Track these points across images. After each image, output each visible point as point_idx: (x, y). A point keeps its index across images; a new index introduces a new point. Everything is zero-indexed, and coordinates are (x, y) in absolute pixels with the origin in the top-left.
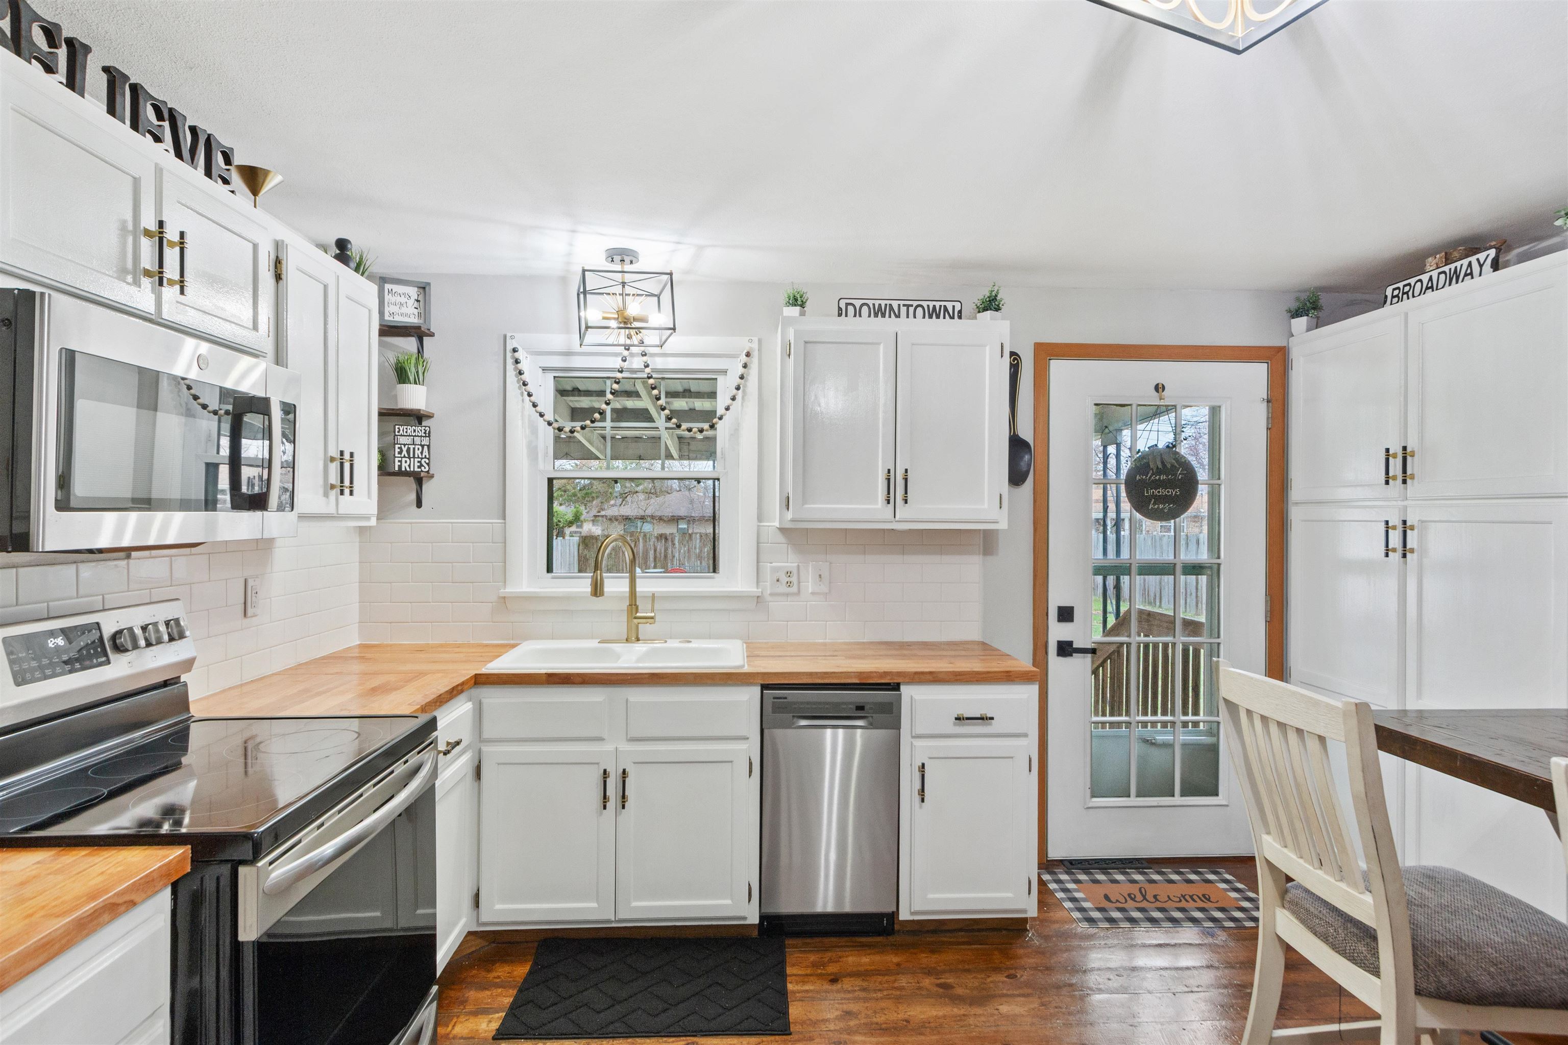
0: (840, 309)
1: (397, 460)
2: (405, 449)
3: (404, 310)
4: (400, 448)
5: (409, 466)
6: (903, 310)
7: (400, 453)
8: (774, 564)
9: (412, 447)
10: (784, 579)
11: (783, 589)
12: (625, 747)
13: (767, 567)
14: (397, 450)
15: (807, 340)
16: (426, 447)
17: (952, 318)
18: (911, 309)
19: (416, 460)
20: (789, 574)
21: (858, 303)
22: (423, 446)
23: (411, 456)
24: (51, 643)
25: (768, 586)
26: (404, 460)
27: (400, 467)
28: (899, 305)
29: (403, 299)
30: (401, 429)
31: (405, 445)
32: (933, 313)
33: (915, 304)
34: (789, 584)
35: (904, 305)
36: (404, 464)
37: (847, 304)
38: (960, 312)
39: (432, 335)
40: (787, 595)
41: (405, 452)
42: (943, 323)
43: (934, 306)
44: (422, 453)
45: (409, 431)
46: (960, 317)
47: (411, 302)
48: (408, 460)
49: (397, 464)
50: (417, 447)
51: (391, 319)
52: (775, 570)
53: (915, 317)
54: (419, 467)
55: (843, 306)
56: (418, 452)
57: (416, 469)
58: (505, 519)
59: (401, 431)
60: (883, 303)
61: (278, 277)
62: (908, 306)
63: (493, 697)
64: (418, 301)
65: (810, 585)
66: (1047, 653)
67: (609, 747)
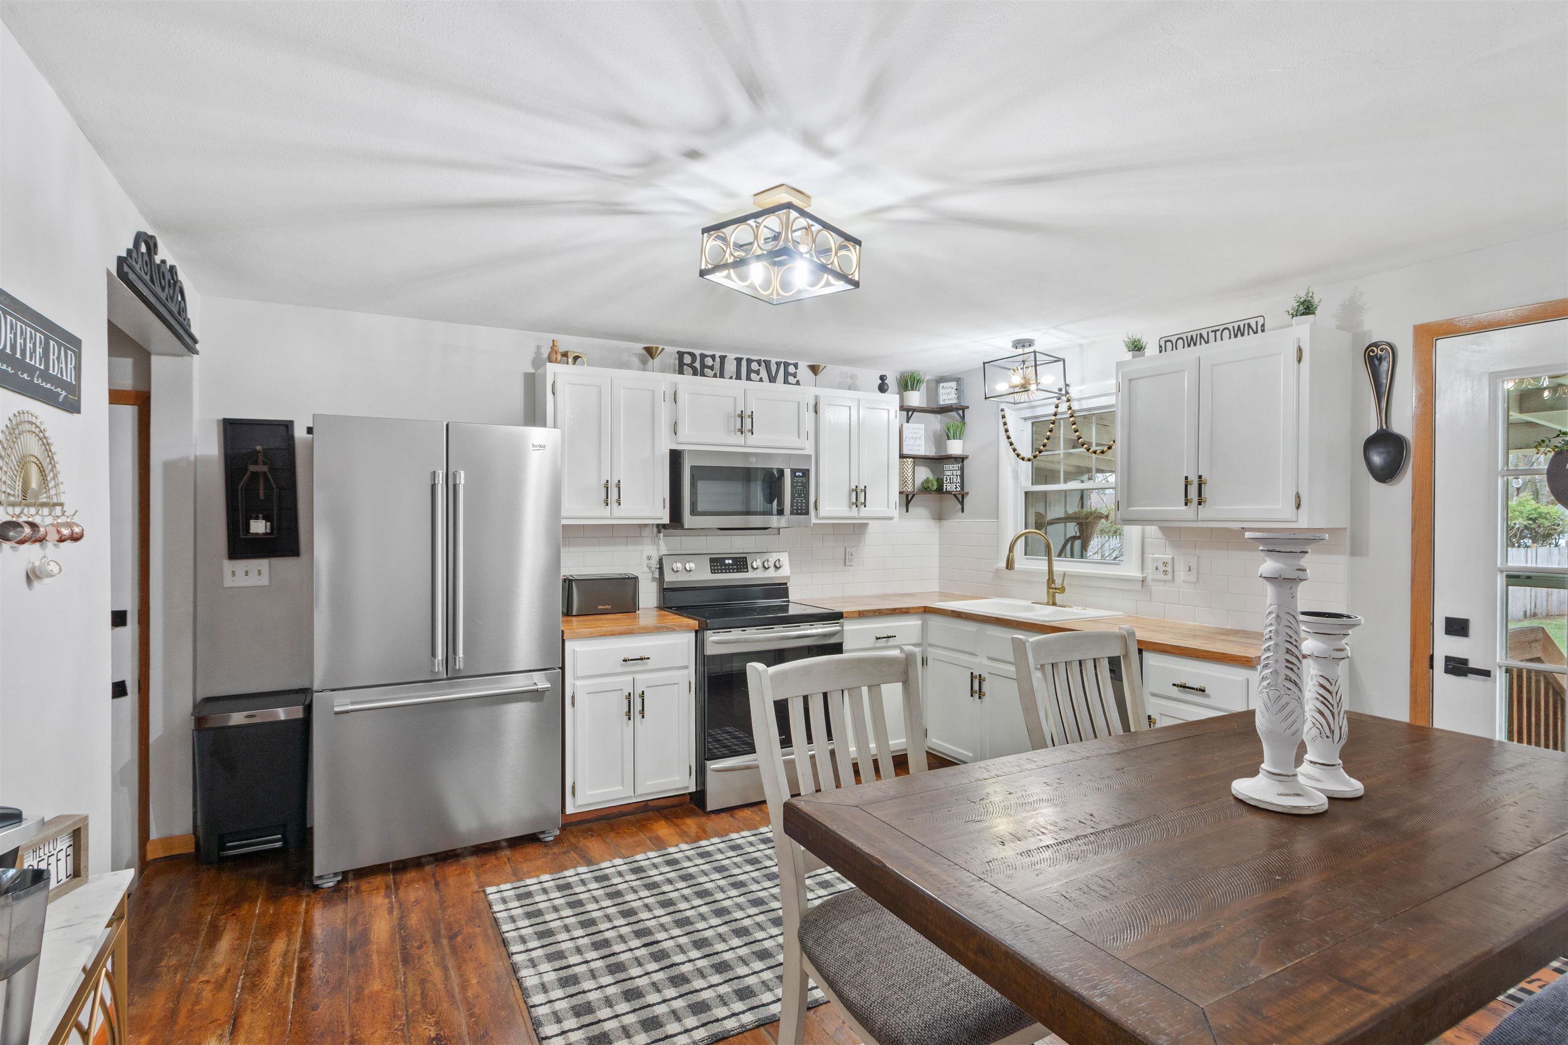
0: (1160, 347)
1: (944, 485)
2: (948, 478)
3: (950, 396)
5: (951, 488)
6: (1212, 335)
7: (946, 481)
8: (1155, 556)
9: (952, 477)
10: (1162, 568)
11: (1161, 576)
12: (985, 661)
13: (1149, 557)
14: (945, 479)
15: (1131, 378)
16: (959, 476)
17: (1255, 333)
18: (1218, 333)
19: (953, 484)
20: (1165, 564)
21: (1174, 339)
22: (957, 476)
23: (950, 482)
24: (727, 562)
25: (1150, 573)
26: (947, 484)
27: (946, 488)
28: (1208, 332)
29: (949, 391)
30: (946, 467)
31: (947, 475)
32: (1239, 332)
33: (1221, 328)
34: (1165, 572)
35: (1212, 332)
36: (948, 488)
37: (1166, 342)
38: (1263, 326)
39: (968, 407)
40: (1165, 581)
41: (948, 480)
42: (1250, 340)
43: (1239, 326)
44: (957, 480)
45: (950, 468)
46: (1263, 331)
47: (954, 391)
48: (950, 484)
49: (945, 487)
50: (954, 476)
51: (944, 403)
52: (1156, 560)
53: (1222, 340)
54: (955, 488)
55: (1163, 344)
56: (955, 480)
57: (955, 490)
58: (997, 518)
60: (1194, 334)
61: (816, 412)
62: (1215, 331)
63: (935, 622)
64: (957, 389)
65: (1181, 574)
66: (1432, 667)
67: (977, 660)
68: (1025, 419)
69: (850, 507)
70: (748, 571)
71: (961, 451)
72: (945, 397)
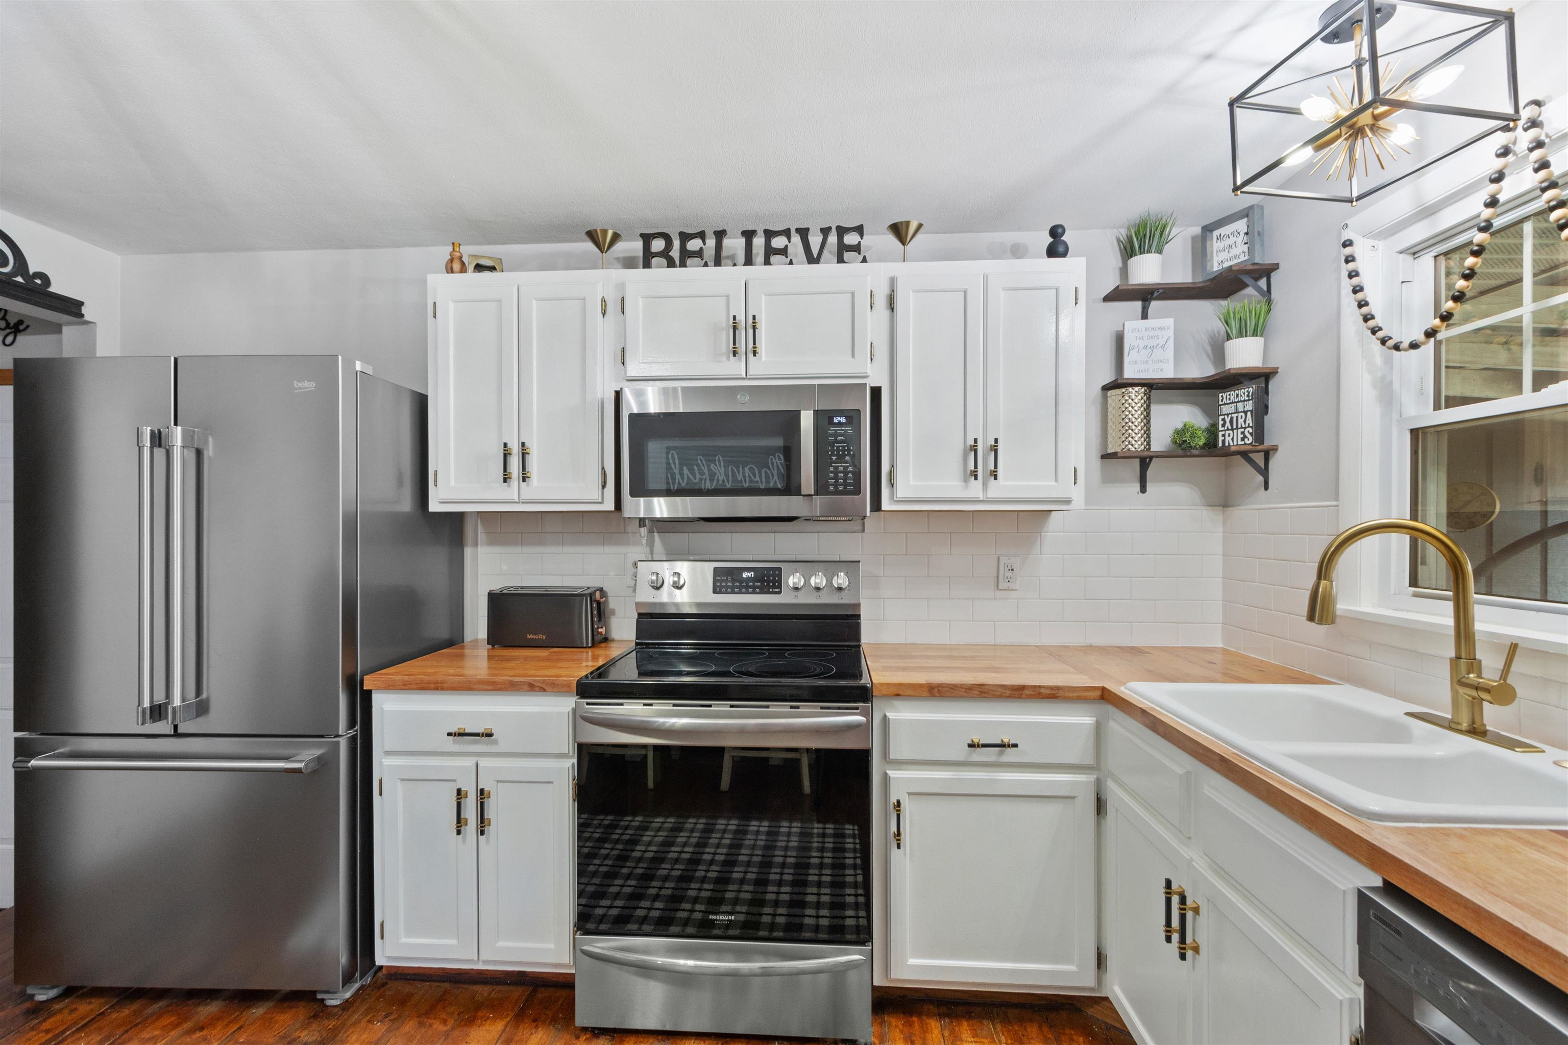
1: (1221, 434)
2: (1228, 420)
3: (1234, 252)
4: (1224, 420)
5: (1233, 439)
7: (1223, 425)
9: (1234, 416)
14: (1221, 422)
16: (1249, 413)
19: (1240, 431)
22: (1245, 412)
23: (1235, 427)
24: (745, 575)
26: (1227, 432)
27: (1224, 441)
29: (1233, 240)
30: (1225, 397)
31: (1228, 415)
36: (1228, 439)
39: (1276, 267)
41: (1228, 424)
44: (1245, 421)
45: (1232, 397)
47: (1242, 239)
48: (1231, 432)
49: (1221, 438)
50: (1240, 415)
51: (1220, 270)
54: (1243, 439)
56: (1241, 421)
57: (1240, 443)
58: (1336, 499)
59: (1225, 400)
61: (892, 307)
64: (1249, 234)
68: (1415, 252)
69: (966, 480)
70: (780, 593)
71: (1261, 361)
72: (1223, 256)
